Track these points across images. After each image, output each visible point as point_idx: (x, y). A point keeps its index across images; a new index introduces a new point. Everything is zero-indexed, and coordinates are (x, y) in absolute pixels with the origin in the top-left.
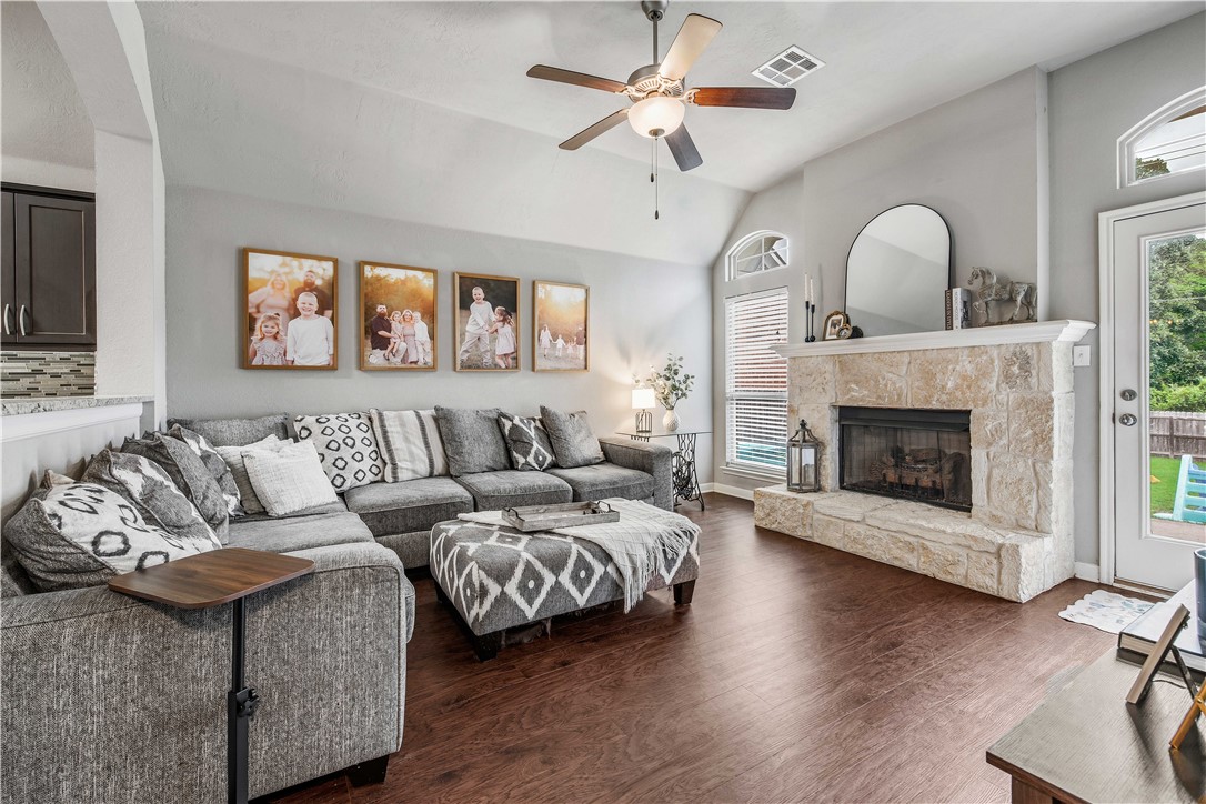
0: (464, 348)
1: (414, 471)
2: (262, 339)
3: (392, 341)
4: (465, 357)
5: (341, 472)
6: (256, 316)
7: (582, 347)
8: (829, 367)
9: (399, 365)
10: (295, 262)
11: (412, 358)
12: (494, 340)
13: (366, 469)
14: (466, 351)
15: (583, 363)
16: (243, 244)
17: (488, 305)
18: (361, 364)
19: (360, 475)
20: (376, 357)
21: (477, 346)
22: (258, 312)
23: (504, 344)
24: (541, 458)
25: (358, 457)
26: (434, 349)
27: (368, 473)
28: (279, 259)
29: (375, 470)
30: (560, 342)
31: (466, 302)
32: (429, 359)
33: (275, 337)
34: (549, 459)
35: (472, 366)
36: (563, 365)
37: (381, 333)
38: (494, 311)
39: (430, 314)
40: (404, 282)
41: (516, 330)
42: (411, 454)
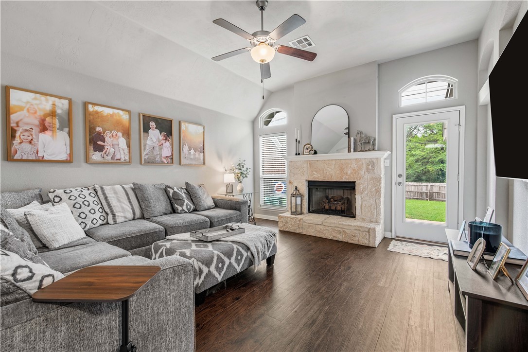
0: (146, 153)
1: (125, 217)
2: (21, 143)
3: (106, 147)
4: (146, 157)
5: (83, 220)
6: (16, 128)
7: (202, 154)
8: (305, 165)
9: (110, 161)
10: (43, 98)
11: (118, 157)
12: (161, 149)
13: (97, 218)
14: (147, 154)
15: (203, 162)
16: (6, 83)
17: (158, 131)
18: (87, 160)
19: (95, 221)
20: (96, 156)
21: (152, 152)
22: (18, 126)
23: (166, 151)
24: (189, 207)
25: (92, 211)
26: (129, 152)
27: (99, 220)
28: (32, 95)
29: (102, 218)
30: (192, 151)
31: (146, 129)
32: (127, 158)
33: (30, 142)
34: (192, 207)
35: (150, 162)
36: (194, 163)
37: (99, 143)
38: (161, 134)
39: (127, 134)
40: (112, 116)
41: (172, 144)
42: (123, 208)
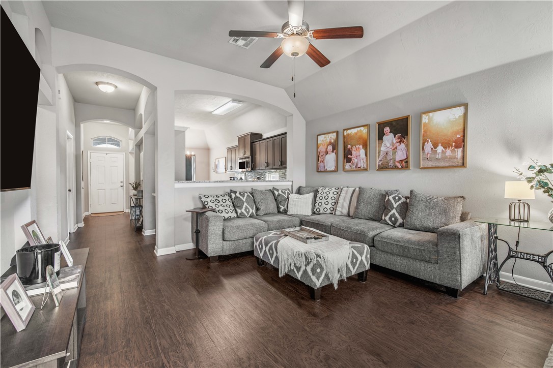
0: (380, 159)
1: (341, 212)
3: (352, 159)
4: (380, 163)
5: (319, 207)
7: (460, 150)
9: (355, 169)
10: (327, 136)
11: (359, 166)
12: (395, 153)
13: (328, 208)
14: (381, 160)
15: (461, 161)
16: (317, 134)
17: (392, 135)
19: (325, 210)
20: (347, 166)
21: (386, 157)
22: (320, 154)
23: (400, 155)
25: (327, 203)
26: (367, 161)
27: (329, 210)
28: (324, 136)
29: (332, 209)
30: (440, 149)
31: (381, 136)
32: (365, 166)
33: (323, 162)
34: (400, 220)
35: (383, 167)
36: (442, 164)
37: (349, 156)
38: (395, 137)
40: (356, 134)
41: (407, 146)
42: (343, 205)
